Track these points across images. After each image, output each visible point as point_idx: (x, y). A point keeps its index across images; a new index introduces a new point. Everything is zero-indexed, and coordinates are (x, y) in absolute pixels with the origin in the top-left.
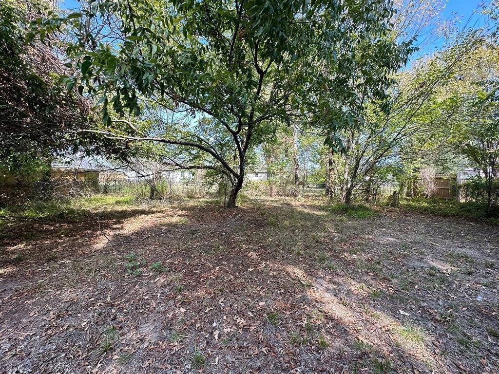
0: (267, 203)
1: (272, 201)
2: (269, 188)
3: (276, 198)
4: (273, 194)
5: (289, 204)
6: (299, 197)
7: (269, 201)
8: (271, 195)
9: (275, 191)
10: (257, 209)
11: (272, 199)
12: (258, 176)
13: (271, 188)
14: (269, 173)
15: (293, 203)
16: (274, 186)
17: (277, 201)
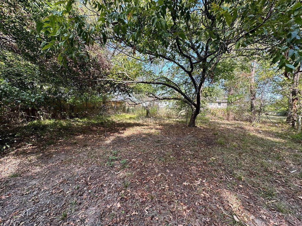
0: (223, 126)
1: (227, 124)
2: (226, 114)
3: (233, 122)
4: (230, 119)
5: (241, 128)
6: (254, 122)
7: (224, 124)
8: (228, 119)
9: (231, 116)
10: (212, 130)
11: (229, 123)
12: (220, 105)
13: (228, 114)
14: (229, 103)
15: (247, 128)
16: (231, 113)
17: (232, 124)
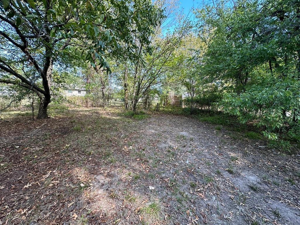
0: (81, 113)
1: (86, 111)
2: (85, 101)
3: (91, 108)
4: (89, 106)
5: (97, 113)
6: (105, 107)
7: (83, 111)
8: (86, 107)
9: (90, 104)
10: (70, 118)
11: (87, 109)
12: (80, 93)
13: (87, 102)
14: (88, 91)
15: (101, 112)
16: (89, 100)
17: (90, 111)
